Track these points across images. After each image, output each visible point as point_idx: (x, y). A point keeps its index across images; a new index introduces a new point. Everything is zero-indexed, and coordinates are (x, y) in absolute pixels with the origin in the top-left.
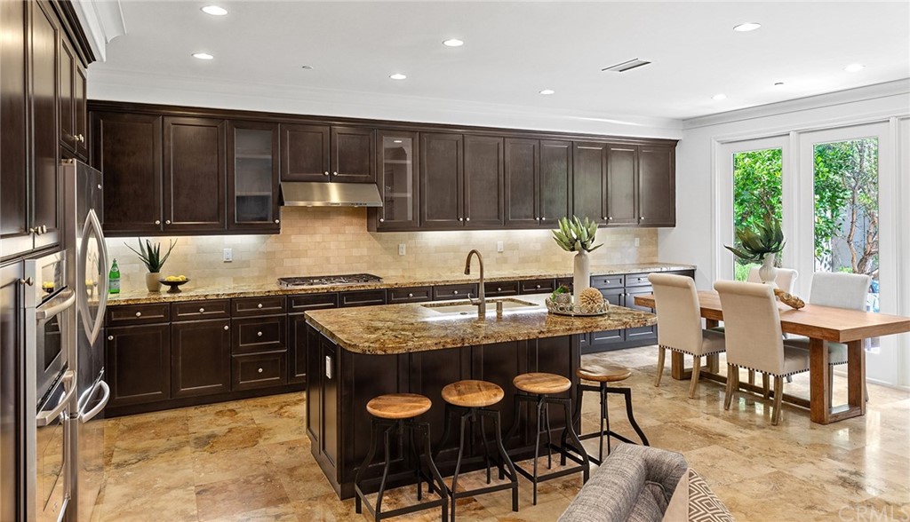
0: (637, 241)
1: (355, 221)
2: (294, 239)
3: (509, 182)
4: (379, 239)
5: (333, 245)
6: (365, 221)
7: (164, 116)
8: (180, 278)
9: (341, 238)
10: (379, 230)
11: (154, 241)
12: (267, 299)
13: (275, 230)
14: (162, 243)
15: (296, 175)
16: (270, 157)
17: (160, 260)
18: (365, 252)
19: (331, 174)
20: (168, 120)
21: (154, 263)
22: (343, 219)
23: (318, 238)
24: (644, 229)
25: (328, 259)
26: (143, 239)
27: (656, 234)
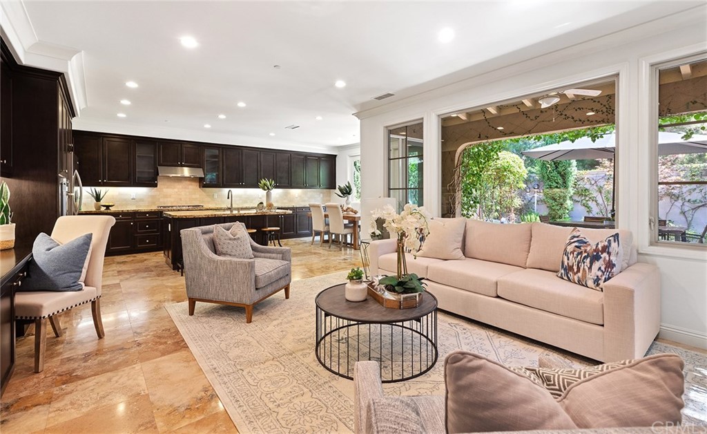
0: (321, 195)
1: (193, 183)
2: (165, 190)
3: (262, 169)
4: (205, 192)
5: (183, 193)
6: (198, 184)
7: (103, 137)
8: (110, 204)
9: (187, 190)
10: (203, 187)
11: (98, 189)
12: (150, 213)
13: (156, 186)
14: (102, 190)
15: (166, 164)
16: (153, 156)
17: (101, 197)
18: (198, 196)
19: (181, 163)
20: (105, 139)
21: (98, 198)
22: (188, 183)
23: (176, 190)
24: (325, 190)
25: (181, 199)
26: (93, 188)
27: (330, 193)
